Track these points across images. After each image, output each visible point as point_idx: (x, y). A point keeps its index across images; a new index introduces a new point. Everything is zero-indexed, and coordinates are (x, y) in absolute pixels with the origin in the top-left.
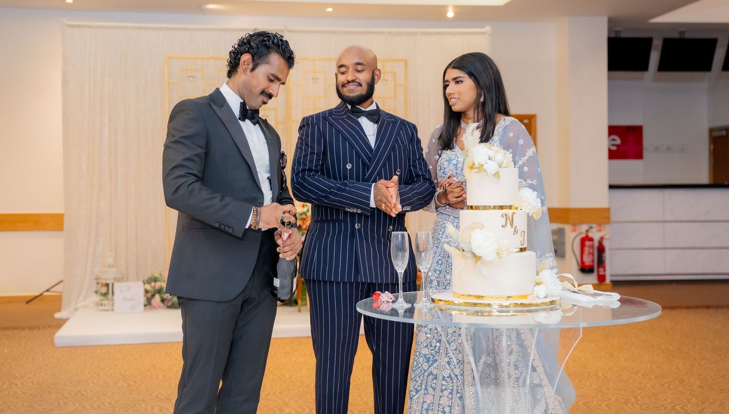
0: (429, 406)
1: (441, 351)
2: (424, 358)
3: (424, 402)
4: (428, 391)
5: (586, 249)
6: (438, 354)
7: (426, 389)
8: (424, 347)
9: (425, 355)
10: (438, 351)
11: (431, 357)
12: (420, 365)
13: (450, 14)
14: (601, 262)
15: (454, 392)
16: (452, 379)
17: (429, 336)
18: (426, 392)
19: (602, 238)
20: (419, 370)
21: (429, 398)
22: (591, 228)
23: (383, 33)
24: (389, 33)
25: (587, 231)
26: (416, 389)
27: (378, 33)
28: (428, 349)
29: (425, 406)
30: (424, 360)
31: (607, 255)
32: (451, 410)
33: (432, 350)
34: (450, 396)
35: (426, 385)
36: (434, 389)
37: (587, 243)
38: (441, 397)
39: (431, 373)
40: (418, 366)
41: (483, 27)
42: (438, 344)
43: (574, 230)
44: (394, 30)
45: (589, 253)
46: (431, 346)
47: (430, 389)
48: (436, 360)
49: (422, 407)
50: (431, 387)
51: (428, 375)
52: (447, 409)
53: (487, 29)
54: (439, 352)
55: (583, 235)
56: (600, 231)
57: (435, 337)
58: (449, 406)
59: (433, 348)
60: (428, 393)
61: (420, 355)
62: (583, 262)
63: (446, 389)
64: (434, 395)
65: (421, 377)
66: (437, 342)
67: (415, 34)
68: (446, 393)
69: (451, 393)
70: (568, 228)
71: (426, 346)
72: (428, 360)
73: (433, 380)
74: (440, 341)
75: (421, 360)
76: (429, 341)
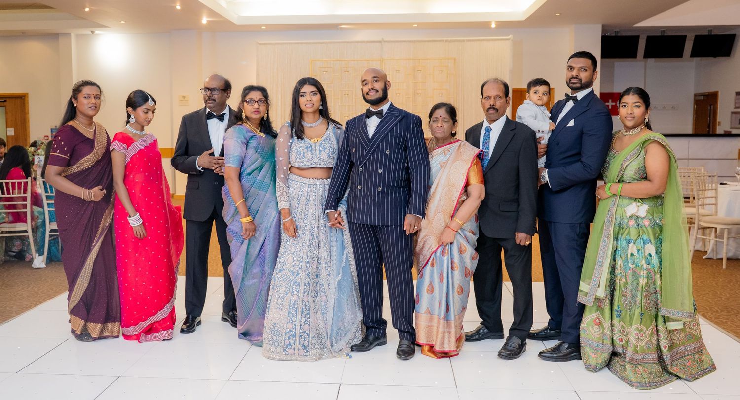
0: (295, 302)
1: (303, 268)
3: (291, 300)
7: (293, 292)
8: (292, 265)
9: (292, 271)
11: (296, 272)
13: (493, 25)
16: (310, 285)
17: (295, 259)
18: (292, 294)
20: (287, 280)
21: (295, 298)
23: (443, 41)
24: (446, 41)
26: (286, 292)
27: (440, 41)
28: (294, 267)
29: (292, 302)
33: (297, 267)
36: (298, 292)
38: (304, 296)
39: (296, 282)
42: (301, 264)
44: (450, 39)
46: (296, 265)
48: (299, 274)
50: (296, 290)
51: (294, 283)
53: (510, 37)
54: (301, 269)
57: (299, 260)
58: (308, 301)
63: (306, 291)
64: (298, 295)
65: (289, 285)
67: (464, 41)
68: (306, 293)
72: (293, 274)
73: (297, 286)
74: (302, 262)
75: (289, 274)
76: (295, 262)
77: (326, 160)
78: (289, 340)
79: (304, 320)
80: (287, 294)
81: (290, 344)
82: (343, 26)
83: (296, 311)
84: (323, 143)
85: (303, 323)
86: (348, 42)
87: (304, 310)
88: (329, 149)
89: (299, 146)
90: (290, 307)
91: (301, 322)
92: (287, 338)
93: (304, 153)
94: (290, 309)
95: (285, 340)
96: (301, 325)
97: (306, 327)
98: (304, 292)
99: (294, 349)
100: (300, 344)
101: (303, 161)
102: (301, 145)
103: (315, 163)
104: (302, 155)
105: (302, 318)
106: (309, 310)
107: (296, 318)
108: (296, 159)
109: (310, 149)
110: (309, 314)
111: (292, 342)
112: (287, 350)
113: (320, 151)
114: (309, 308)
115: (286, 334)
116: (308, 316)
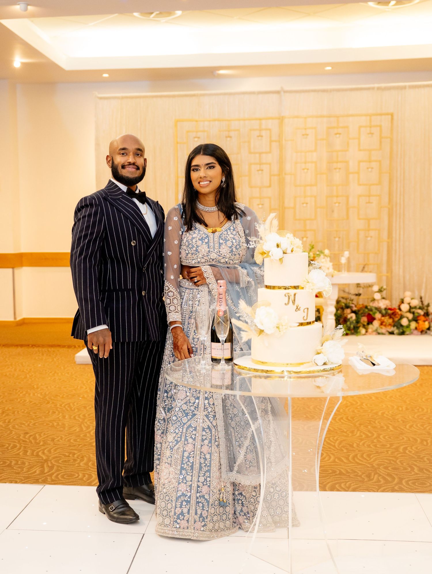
0: (190, 454)
1: (200, 406)
2: (183, 413)
3: (184, 451)
4: (188, 441)
6: (197, 409)
7: (186, 440)
8: (184, 404)
9: (184, 411)
10: (197, 406)
11: (191, 412)
12: (179, 419)
15: (213, 441)
16: (210, 430)
17: (188, 394)
18: (186, 443)
20: (179, 424)
21: (189, 448)
26: (176, 441)
28: (187, 406)
29: (186, 454)
30: (183, 415)
32: (211, 456)
33: (191, 406)
34: (210, 445)
35: (186, 436)
36: (194, 439)
38: (202, 445)
39: (190, 426)
40: (177, 420)
42: (197, 401)
44: (383, 85)
46: (190, 402)
47: (190, 440)
48: (195, 415)
49: (183, 456)
50: (191, 437)
51: (188, 428)
52: (208, 456)
54: (198, 408)
57: (194, 395)
58: (209, 453)
59: (192, 404)
60: (188, 443)
61: (180, 411)
63: (206, 439)
64: (194, 445)
65: (181, 430)
66: (196, 399)
68: (206, 442)
69: (210, 442)
71: (186, 403)
72: (187, 414)
73: (192, 431)
74: (198, 398)
75: (180, 414)
76: (188, 398)
77: (228, 256)
78: (181, 507)
79: (202, 479)
80: (178, 442)
81: (182, 513)
82: (221, 72)
83: (192, 467)
84: (226, 233)
85: (200, 484)
86: (230, 94)
87: (203, 465)
88: (232, 242)
89: (191, 236)
90: (182, 461)
91: (199, 481)
92: (178, 504)
93: (198, 246)
94: (182, 463)
95: (176, 507)
96: (198, 487)
97: (205, 489)
98: (203, 440)
99: (188, 521)
100: (196, 514)
101: (195, 257)
102: (194, 236)
103: (213, 260)
104: (194, 249)
105: (199, 476)
106: (210, 466)
107: (192, 476)
108: (187, 254)
109: (206, 240)
110: (209, 471)
111: (185, 510)
112: (178, 521)
113: (220, 244)
114: (210, 464)
115: (177, 499)
116: (207, 474)
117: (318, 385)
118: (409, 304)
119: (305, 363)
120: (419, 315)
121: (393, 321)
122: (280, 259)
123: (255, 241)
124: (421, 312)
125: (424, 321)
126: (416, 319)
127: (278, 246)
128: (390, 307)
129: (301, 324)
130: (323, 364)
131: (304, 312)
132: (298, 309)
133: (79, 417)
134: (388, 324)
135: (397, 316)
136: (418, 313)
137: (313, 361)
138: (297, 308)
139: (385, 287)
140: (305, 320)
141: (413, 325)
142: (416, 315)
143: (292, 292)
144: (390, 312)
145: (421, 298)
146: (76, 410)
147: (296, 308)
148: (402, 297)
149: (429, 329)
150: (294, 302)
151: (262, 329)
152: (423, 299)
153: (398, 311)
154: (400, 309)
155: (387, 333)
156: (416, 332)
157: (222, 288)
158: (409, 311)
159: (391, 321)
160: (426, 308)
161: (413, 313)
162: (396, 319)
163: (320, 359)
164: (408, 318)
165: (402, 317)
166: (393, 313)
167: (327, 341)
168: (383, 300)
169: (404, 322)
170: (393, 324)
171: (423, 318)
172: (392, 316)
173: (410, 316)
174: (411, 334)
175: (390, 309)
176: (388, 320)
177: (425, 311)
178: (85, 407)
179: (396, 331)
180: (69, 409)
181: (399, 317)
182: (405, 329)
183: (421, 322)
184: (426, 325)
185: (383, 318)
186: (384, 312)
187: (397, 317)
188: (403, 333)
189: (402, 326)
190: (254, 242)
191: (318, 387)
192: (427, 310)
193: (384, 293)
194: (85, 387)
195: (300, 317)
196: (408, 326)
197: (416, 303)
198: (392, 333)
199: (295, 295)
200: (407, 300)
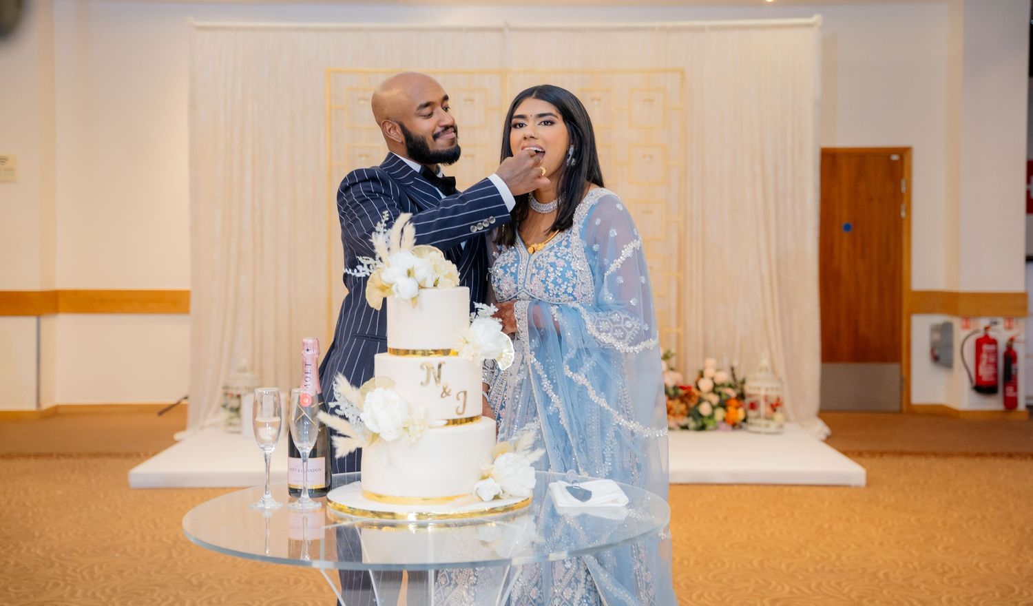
5: (984, 356)
14: (1010, 378)
19: (1012, 340)
22: (995, 323)
25: (987, 328)
31: (1021, 366)
37: (986, 347)
41: (810, 16)
43: (967, 327)
44: (669, 24)
45: (988, 363)
53: (816, 18)
55: (981, 335)
56: (1009, 328)
62: (978, 377)
70: (957, 323)
117: (482, 539)
118: (712, 379)
119: (457, 497)
120: (729, 398)
121: (688, 408)
122: (413, 299)
123: (368, 266)
124: (732, 393)
125: (737, 408)
126: (723, 405)
127: (409, 273)
128: (682, 384)
129: (455, 422)
130: (492, 498)
131: (458, 399)
132: (445, 393)
133: (103, 593)
134: (678, 412)
135: (693, 398)
136: (727, 395)
137: (474, 493)
138: (444, 391)
139: (673, 350)
140: (459, 414)
141: (720, 414)
142: (724, 397)
143: (435, 360)
144: (681, 392)
145: (732, 369)
146: (102, 579)
147: (442, 391)
148: (701, 368)
149: (745, 420)
150: (438, 379)
151: (376, 430)
152: (736, 372)
153: (694, 390)
154: (698, 388)
155: (678, 428)
156: (724, 426)
157: (310, 353)
158: (714, 391)
159: (683, 407)
160: (739, 386)
161: (720, 394)
162: (692, 405)
163: (488, 489)
164: (710, 402)
165: (701, 401)
166: (686, 395)
167: (503, 453)
168: (671, 373)
169: (705, 409)
170: (686, 412)
171: (734, 403)
172: (686, 399)
173: (715, 399)
174: (716, 428)
175: (682, 388)
176: (678, 406)
177: (738, 391)
178: (121, 572)
179: (692, 424)
180: (87, 576)
181: (696, 400)
182: (706, 421)
183: (731, 409)
184: (740, 414)
185: (670, 403)
186: (671, 392)
187: (693, 401)
188: (702, 428)
189: (701, 416)
190: (365, 266)
191: (485, 543)
192: (742, 389)
193: (673, 361)
194: (132, 532)
195: (450, 409)
196: (711, 417)
197: (723, 377)
198: (685, 428)
199: (440, 366)
200: (709, 372)
